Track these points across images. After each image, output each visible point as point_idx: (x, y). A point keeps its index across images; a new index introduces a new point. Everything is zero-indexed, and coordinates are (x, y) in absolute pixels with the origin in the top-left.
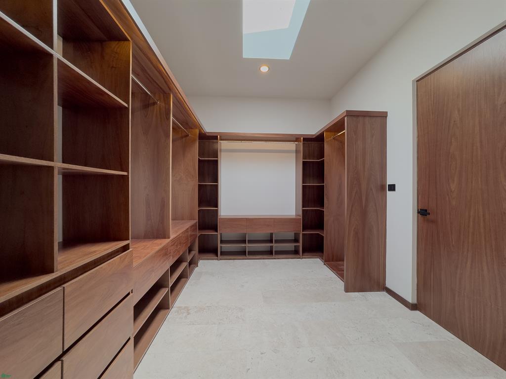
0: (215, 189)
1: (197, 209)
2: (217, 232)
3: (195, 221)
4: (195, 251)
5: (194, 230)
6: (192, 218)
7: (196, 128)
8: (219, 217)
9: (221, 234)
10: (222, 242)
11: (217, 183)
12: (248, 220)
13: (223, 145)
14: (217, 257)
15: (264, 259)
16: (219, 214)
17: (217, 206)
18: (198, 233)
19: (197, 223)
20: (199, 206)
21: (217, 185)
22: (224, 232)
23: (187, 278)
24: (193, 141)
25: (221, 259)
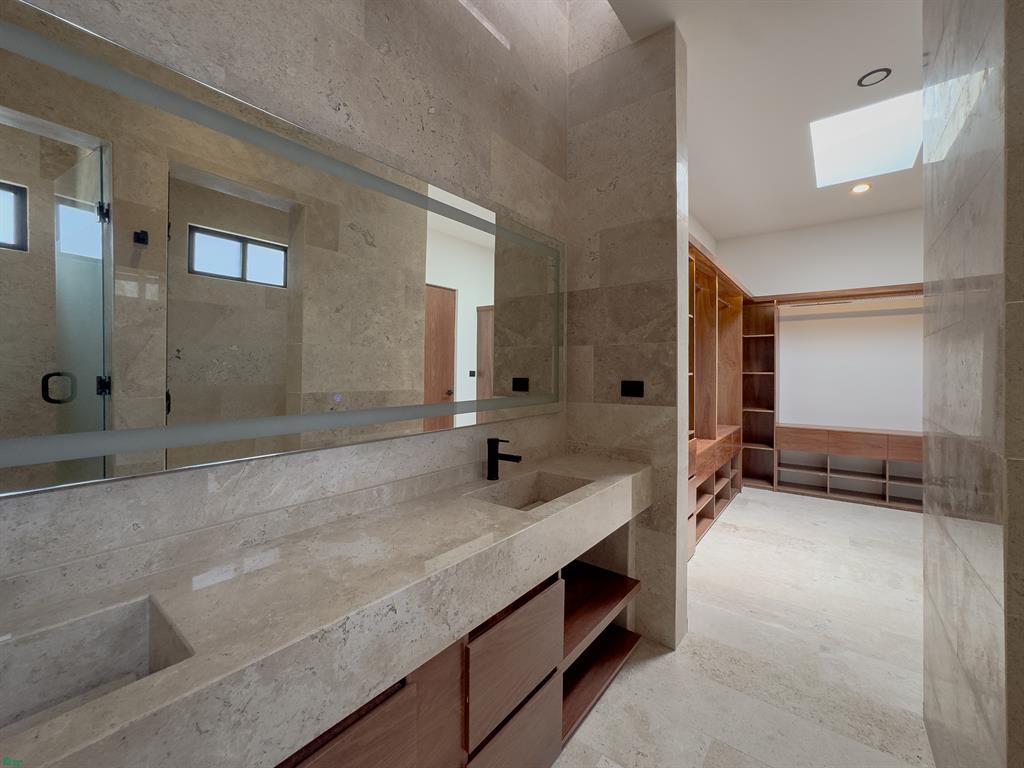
0: (770, 383)
1: (740, 410)
2: (772, 447)
3: (739, 427)
4: (739, 470)
5: (737, 440)
6: (733, 423)
7: (739, 295)
8: (776, 425)
9: (779, 452)
10: (780, 465)
11: (773, 371)
12: (830, 433)
13: (784, 310)
14: (772, 485)
15: (864, 503)
16: (776, 420)
17: (772, 408)
18: (742, 446)
19: (739, 430)
20: (744, 406)
21: (773, 376)
22: (783, 450)
23: (728, 499)
24: (735, 314)
25: (779, 491)
